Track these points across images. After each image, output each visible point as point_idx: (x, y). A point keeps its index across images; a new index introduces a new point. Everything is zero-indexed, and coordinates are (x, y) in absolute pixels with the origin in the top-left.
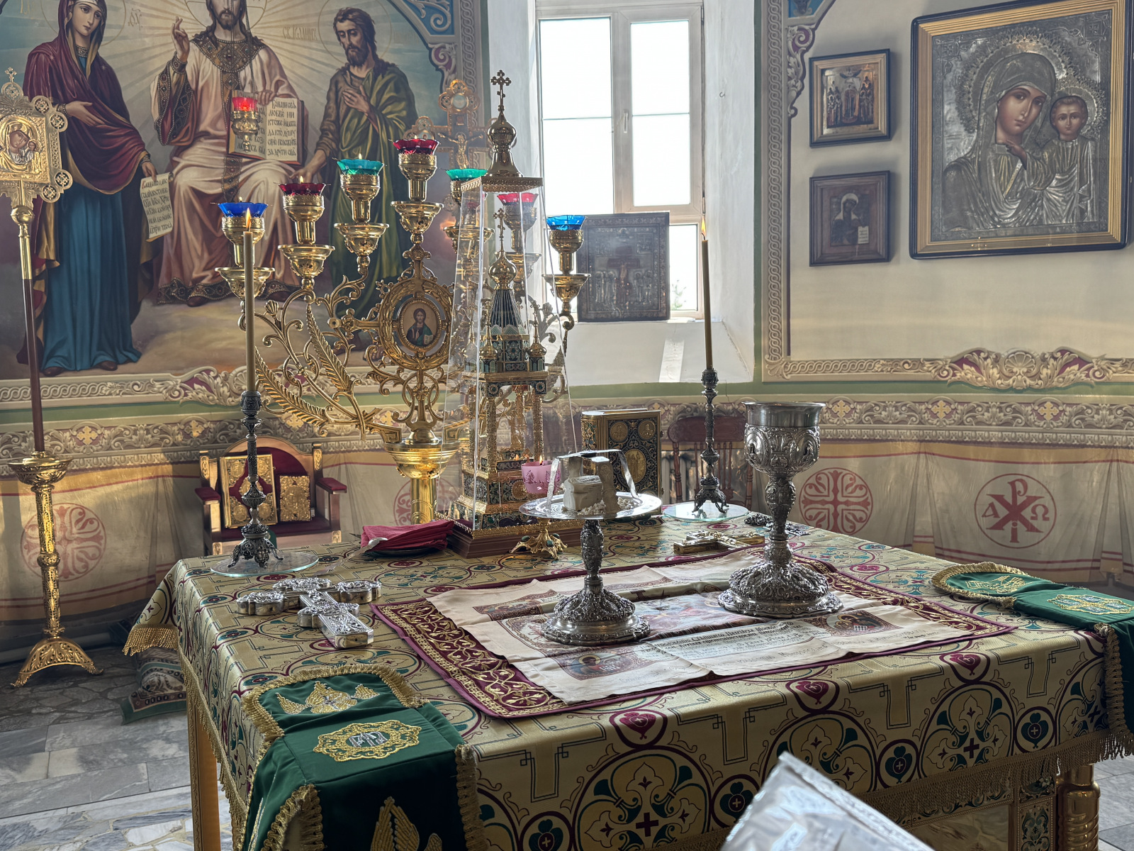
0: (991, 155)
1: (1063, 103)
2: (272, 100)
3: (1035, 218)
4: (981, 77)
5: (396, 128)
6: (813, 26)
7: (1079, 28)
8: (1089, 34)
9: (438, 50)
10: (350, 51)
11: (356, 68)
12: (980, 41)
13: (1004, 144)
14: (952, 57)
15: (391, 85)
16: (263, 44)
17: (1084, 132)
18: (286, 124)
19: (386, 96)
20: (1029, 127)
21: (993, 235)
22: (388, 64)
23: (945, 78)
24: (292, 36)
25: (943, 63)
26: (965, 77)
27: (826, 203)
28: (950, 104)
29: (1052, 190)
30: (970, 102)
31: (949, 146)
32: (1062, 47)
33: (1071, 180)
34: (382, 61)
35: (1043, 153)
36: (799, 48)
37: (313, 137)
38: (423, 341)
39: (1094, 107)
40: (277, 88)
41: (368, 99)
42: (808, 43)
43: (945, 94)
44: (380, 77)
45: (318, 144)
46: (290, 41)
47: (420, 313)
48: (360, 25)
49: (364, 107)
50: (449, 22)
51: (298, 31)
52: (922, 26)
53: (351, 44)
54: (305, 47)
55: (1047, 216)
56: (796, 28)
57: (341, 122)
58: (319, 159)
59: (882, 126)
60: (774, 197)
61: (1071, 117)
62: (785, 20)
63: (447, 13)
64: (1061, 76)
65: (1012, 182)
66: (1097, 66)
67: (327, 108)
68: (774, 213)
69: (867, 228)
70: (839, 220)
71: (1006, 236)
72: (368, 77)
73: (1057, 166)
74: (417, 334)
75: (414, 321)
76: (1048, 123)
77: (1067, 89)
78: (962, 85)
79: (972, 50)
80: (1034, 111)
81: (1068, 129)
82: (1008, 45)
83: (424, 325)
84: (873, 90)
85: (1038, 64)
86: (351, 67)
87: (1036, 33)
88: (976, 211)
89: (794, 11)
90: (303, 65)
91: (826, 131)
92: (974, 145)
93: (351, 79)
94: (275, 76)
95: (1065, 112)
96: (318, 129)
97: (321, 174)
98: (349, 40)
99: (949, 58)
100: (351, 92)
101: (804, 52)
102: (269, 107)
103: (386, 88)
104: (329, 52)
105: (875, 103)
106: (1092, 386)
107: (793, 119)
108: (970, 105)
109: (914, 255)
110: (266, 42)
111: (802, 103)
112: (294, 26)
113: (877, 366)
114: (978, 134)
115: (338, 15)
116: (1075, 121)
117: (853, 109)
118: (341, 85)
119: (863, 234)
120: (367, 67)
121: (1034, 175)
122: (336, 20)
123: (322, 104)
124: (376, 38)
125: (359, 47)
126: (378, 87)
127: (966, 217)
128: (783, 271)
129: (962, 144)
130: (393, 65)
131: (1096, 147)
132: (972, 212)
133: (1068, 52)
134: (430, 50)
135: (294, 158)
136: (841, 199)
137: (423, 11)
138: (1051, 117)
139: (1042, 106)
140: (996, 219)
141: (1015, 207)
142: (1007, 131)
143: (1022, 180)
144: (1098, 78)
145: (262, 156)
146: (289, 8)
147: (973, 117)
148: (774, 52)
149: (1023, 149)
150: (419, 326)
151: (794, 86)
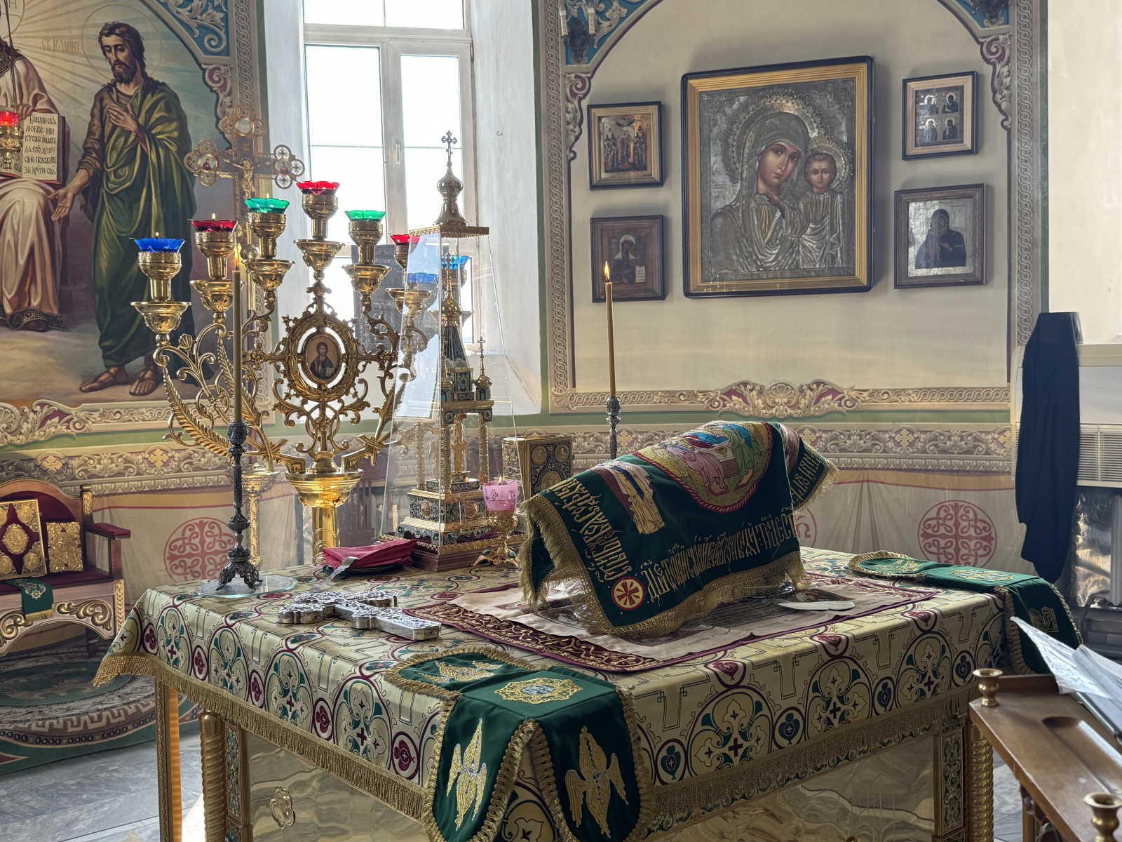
0: (753, 204)
1: (815, 159)
2: (30, 115)
3: (792, 263)
4: (743, 133)
5: (167, 149)
6: (589, 75)
7: (828, 92)
8: (837, 99)
9: (212, 72)
10: (117, 67)
11: (123, 85)
12: (742, 99)
13: (764, 194)
14: (717, 112)
15: (161, 104)
16: (20, 55)
17: (834, 186)
18: (45, 141)
19: (156, 116)
20: (786, 180)
21: (756, 277)
22: (157, 82)
23: (711, 131)
24: (52, 48)
25: (710, 117)
26: (728, 133)
27: (606, 243)
28: (716, 156)
29: (806, 237)
30: (734, 154)
31: (716, 194)
32: (814, 109)
33: (824, 229)
34: (151, 79)
35: (798, 204)
36: (577, 94)
37: (75, 154)
38: (325, 373)
39: (841, 163)
40: (35, 103)
41: (136, 118)
42: (585, 91)
43: (712, 147)
44: (149, 96)
45: (80, 163)
46: (50, 53)
47: (322, 347)
48: (128, 41)
49: (131, 125)
50: (224, 44)
51: (59, 43)
52: (690, 82)
53: (118, 60)
54: (66, 60)
55: (803, 261)
56: (573, 76)
57: (106, 140)
58: (82, 178)
59: (655, 174)
60: (557, 235)
61: (822, 172)
62: (563, 68)
63: (222, 34)
64: (814, 134)
65: (772, 229)
66: (843, 128)
67: (91, 125)
68: (557, 250)
69: (643, 268)
70: (618, 260)
71: (768, 278)
72: (136, 96)
73: (811, 216)
74: (320, 368)
75: (317, 355)
76: (803, 177)
77: (819, 147)
78: (727, 138)
79: (735, 107)
80: (790, 165)
81: (820, 183)
82: (767, 103)
83: (327, 358)
84: (646, 139)
85: (794, 123)
86: (118, 84)
87: (791, 95)
88: (741, 255)
89: (571, 59)
90: (63, 78)
91: (604, 175)
92: (738, 195)
93: (118, 96)
94: (33, 89)
95: (817, 168)
96: (81, 146)
97: (83, 194)
98: (116, 56)
99: (715, 113)
100: (117, 109)
101: (580, 100)
102: (26, 122)
103: (156, 107)
104: (93, 67)
105: (648, 151)
106: (844, 415)
107: (572, 162)
108: (734, 158)
109: (688, 294)
110: (23, 52)
111: (581, 147)
112: (54, 38)
113: (656, 397)
114: (742, 185)
115: (103, 30)
116: (826, 176)
117: (628, 156)
118: (106, 101)
119: (640, 274)
120: (136, 85)
121: (792, 224)
122: (102, 34)
123: (84, 121)
124: (146, 55)
125: (127, 63)
126: (146, 106)
127: (732, 260)
128: (567, 305)
129: (727, 193)
130: (164, 84)
131: (844, 199)
132: (737, 255)
133: (818, 113)
134: (204, 70)
135: (54, 177)
136: (619, 240)
137: (197, 31)
138: (805, 172)
139: (797, 161)
140: (759, 263)
141: (775, 252)
142: (766, 182)
143: (781, 228)
144: (845, 139)
145: (17, 174)
146: (49, 18)
147: (737, 169)
148: (553, 97)
149: (782, 200)
150: (322, 359)
151: (572, 131)
